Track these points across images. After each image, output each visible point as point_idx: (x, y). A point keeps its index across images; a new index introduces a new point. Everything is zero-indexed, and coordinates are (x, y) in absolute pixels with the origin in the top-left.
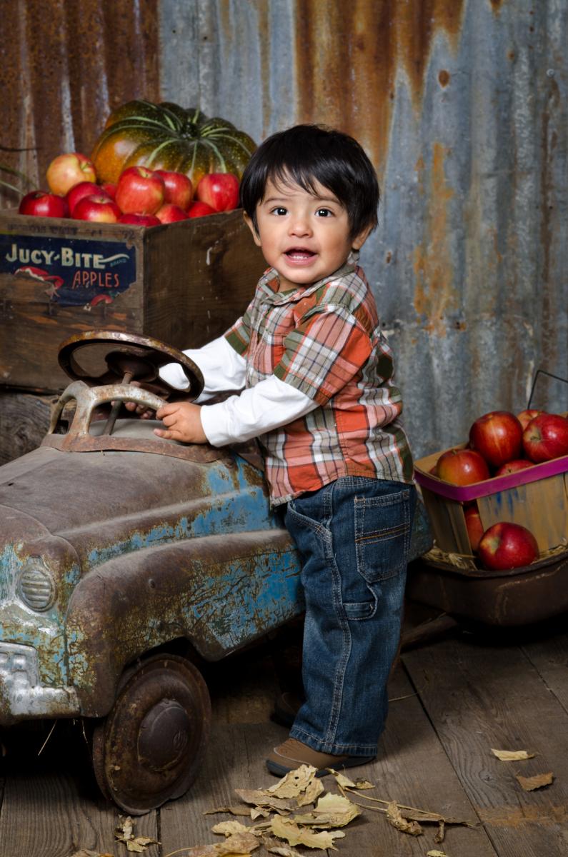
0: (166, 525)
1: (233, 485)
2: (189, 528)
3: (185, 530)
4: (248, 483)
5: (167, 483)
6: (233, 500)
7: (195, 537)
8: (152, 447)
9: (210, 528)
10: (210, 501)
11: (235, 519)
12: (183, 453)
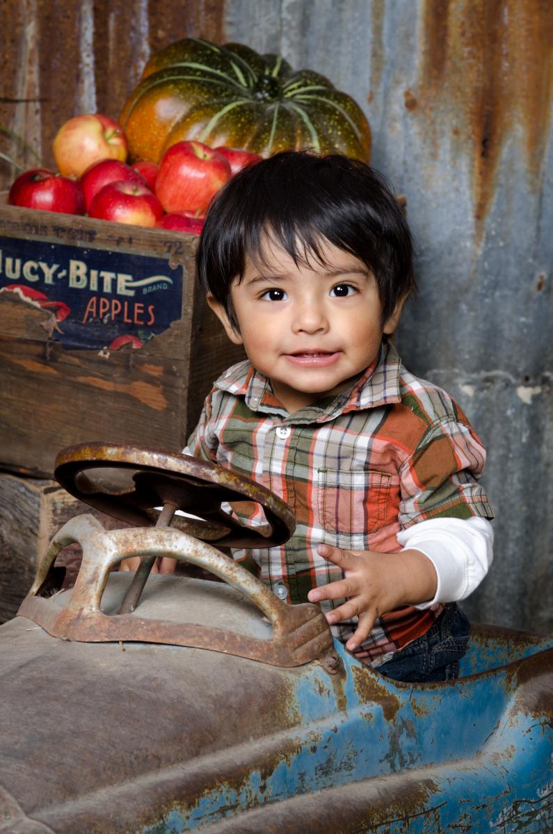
0: (225, 787)
1: (336, 704)
2: (263, 788)
3: (255, 791)
4: (359, 698)
5: (230, 707)
6: (336, 730)
7: (271, 802)
8: (206, 639)
9: (297, 783)
10: (298, 735)
11: (336, 763)
12: (257, 650)
